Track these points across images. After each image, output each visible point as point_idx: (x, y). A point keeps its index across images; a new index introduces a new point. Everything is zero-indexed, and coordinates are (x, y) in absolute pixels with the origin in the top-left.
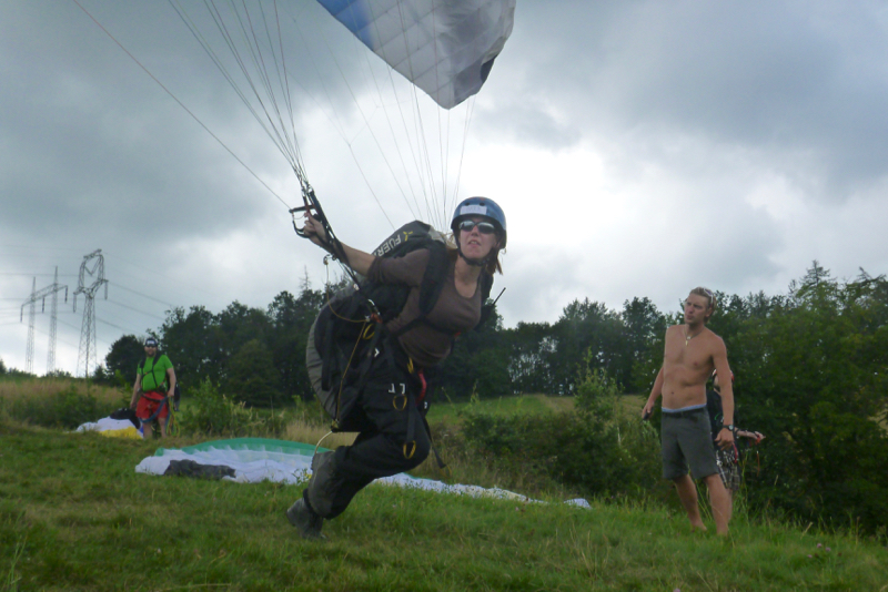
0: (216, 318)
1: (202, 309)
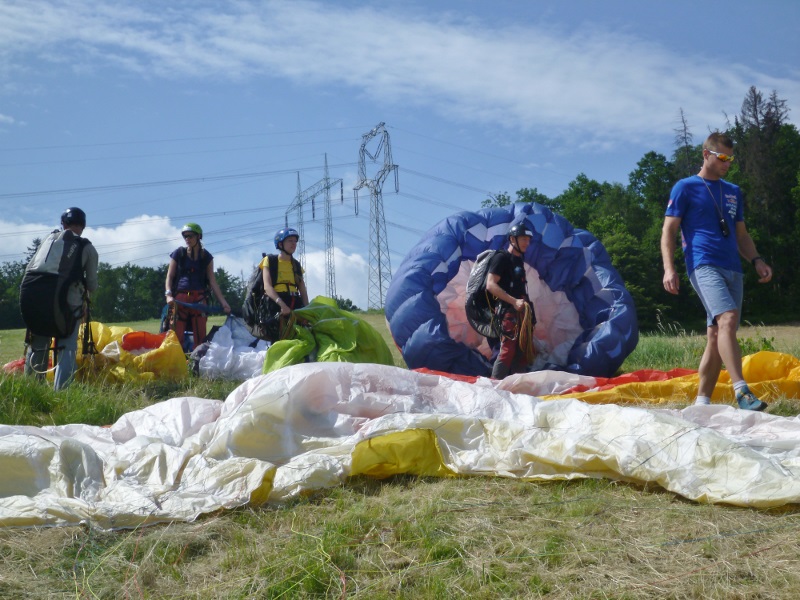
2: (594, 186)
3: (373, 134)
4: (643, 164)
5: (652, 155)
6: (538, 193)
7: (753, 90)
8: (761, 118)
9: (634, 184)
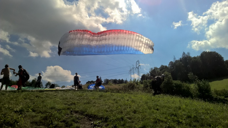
0: (159, 69)
1: (156, 67)
5: (171, 62)
8: (185, 56)
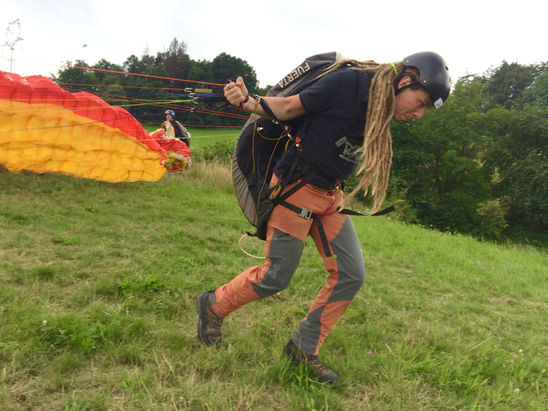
0: (91, 68)
2: (108, 64)
3: (14, 23)
4: (129, 59)
5: (133, 56)
6: (85, 62)
7: (175, 39)
8: (177, 50)
9: (124, 66)
